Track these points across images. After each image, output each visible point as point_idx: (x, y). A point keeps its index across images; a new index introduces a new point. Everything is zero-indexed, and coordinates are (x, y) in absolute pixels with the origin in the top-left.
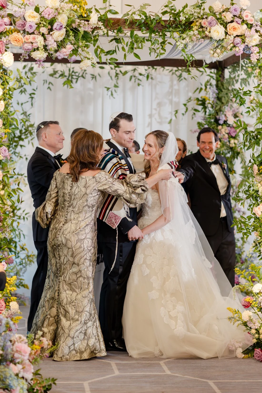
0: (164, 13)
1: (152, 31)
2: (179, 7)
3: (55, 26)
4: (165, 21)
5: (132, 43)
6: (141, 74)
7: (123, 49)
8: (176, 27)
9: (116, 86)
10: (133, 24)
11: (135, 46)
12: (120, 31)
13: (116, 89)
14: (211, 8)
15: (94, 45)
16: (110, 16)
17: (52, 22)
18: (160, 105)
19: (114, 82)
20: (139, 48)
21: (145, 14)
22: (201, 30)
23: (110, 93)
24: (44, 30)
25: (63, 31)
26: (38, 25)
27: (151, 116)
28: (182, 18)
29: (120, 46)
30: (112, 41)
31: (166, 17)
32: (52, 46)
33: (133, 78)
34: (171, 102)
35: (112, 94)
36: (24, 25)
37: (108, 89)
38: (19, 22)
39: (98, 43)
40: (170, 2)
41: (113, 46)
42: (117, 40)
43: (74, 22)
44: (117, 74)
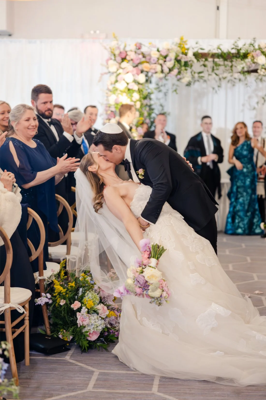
0: (233, 48)
1: (225, 60)
2: (240, 45)
3: (168, 59)
4: (233, 54)
5: (213, 67)
6: (235, 79)
7: (208, 71)
8: (239, 57)
9: (219, 86)
10: (214, 56)
11: (215, 68)
12: (206, 60)
13: (220, 88)
14: (259, 46)
15: (191, 68)
16: (200, 51)
17: (165, 57)
18: (250, 97)
19: (218, 84)
20: (217, 69)
21: (221, 49)
22: (252, 58)
23: (214, 91)
24: (161, 62)
25: (173, 62)
26: (158, 59)
27: (243, 105)
28: (242, 51)
29: (206, 68)
30: (201, 66)
31: (234, 51)
32: (166, 70)
33: (230, 81)
34: (257, 96)
35: (216, 92)
36: (150, 59)
37: (213, 88)
38: (148, 57)
39: (193, 68)
40: (236, 42)
41: (202, 69)
42: (205, 66)
43: (178, 56)
44: (220, 79)
